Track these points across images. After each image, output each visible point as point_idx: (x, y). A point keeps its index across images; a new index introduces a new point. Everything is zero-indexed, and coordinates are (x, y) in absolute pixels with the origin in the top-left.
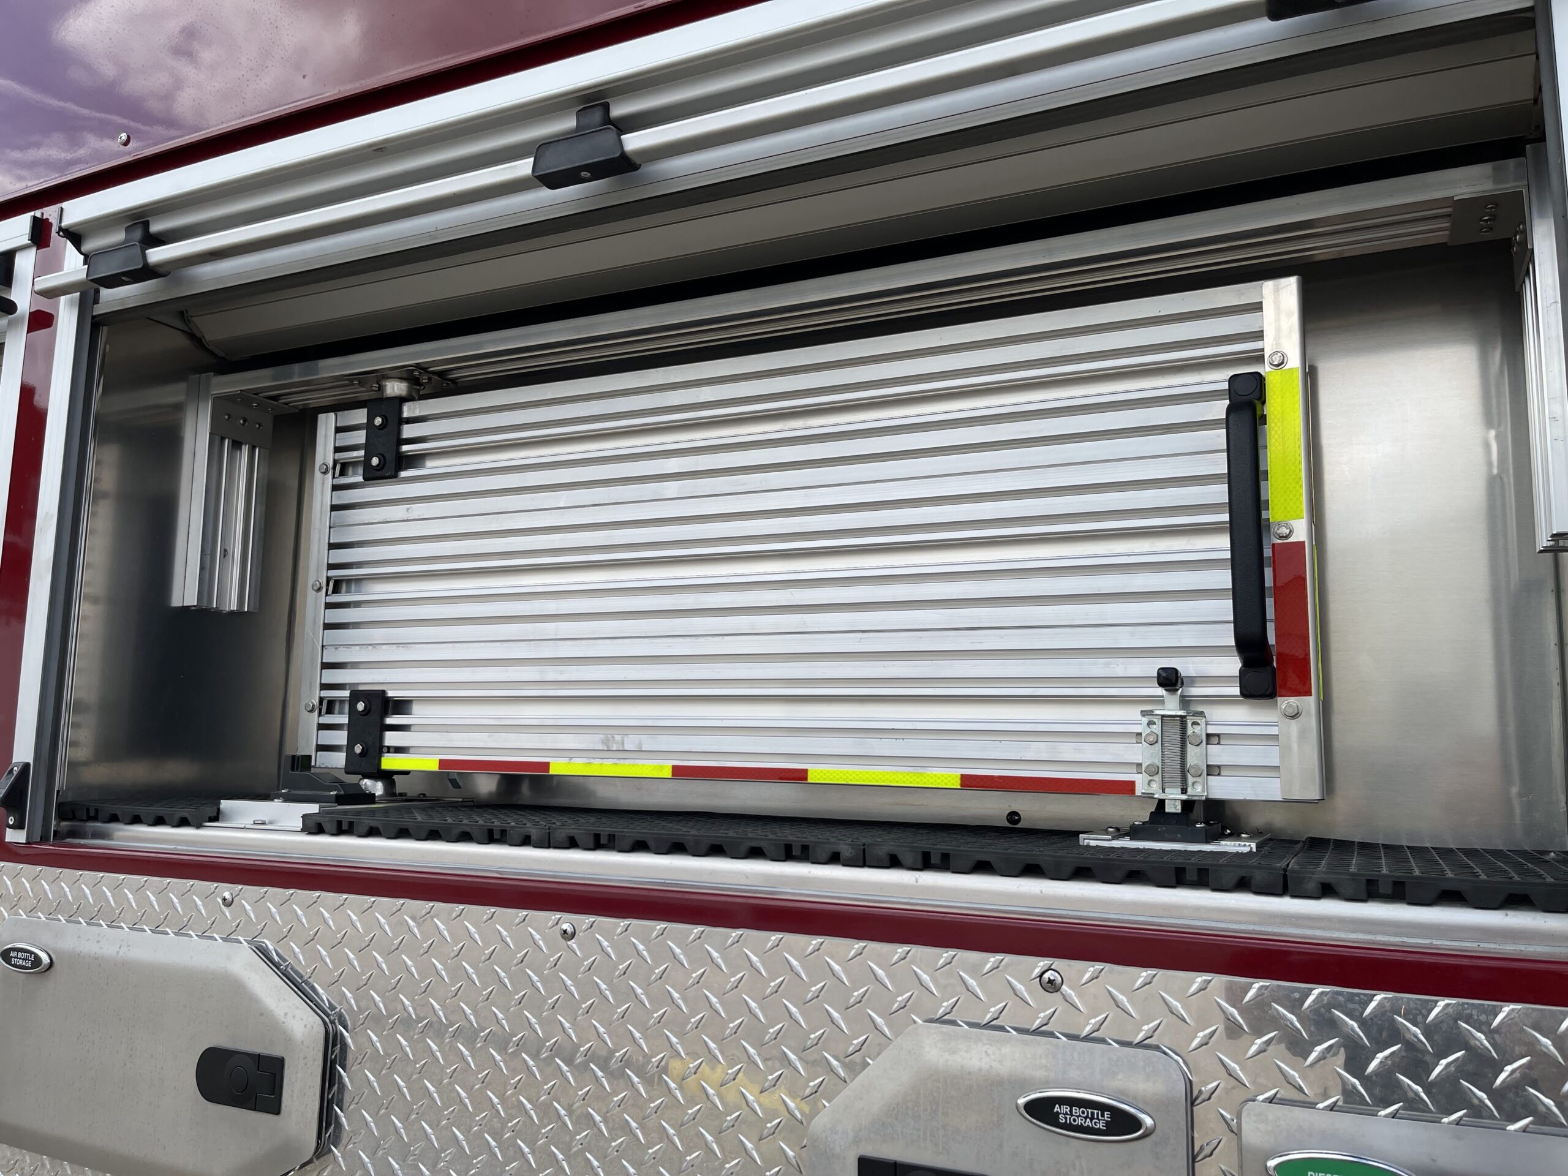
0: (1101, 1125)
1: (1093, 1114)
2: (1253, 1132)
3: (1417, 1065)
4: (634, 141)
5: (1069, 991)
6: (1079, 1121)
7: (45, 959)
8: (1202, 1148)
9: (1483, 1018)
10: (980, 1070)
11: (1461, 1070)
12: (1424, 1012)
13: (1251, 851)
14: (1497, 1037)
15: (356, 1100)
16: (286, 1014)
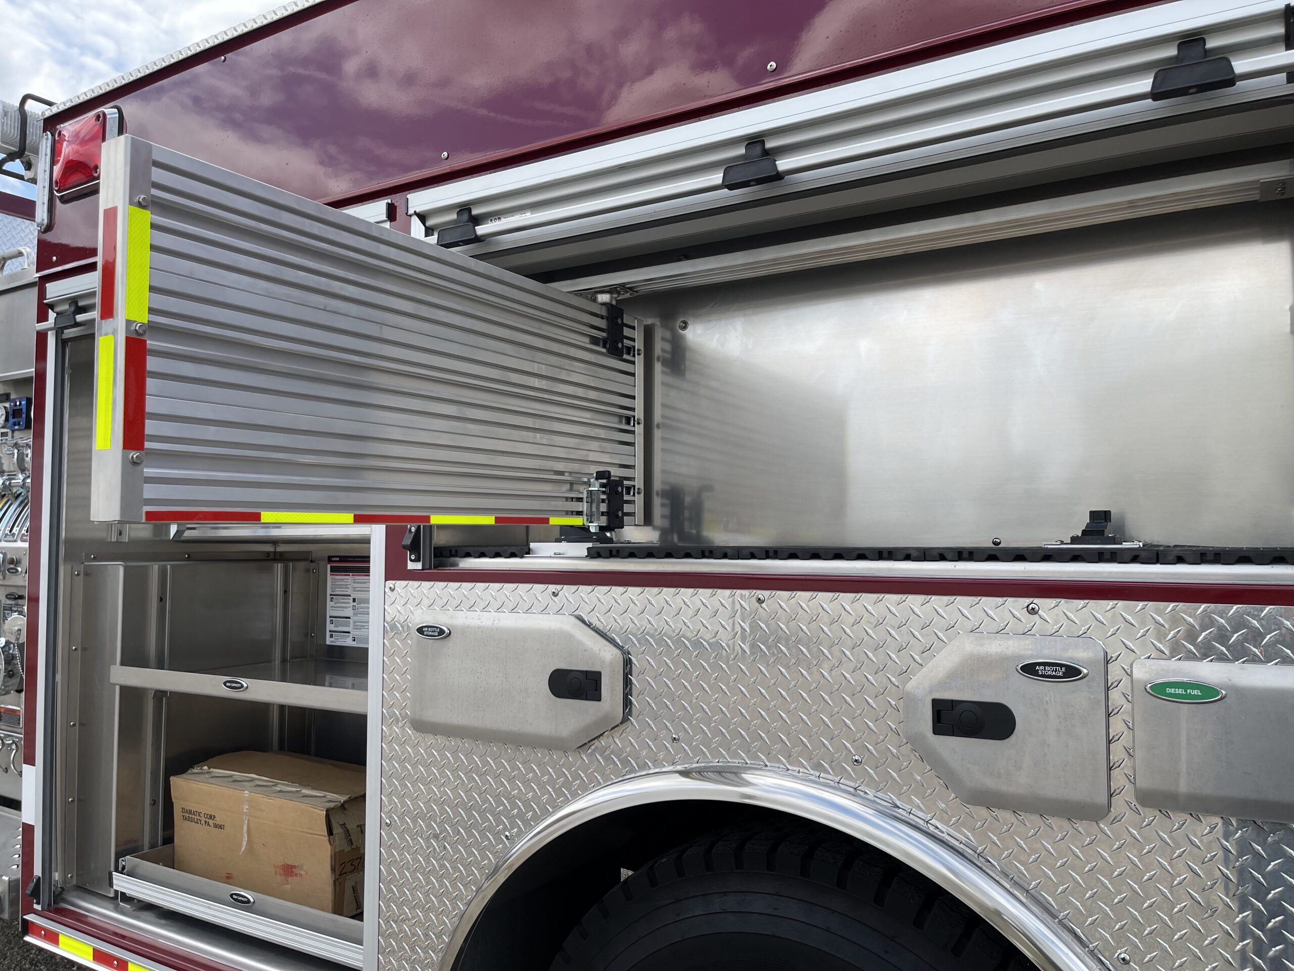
0: (1061, 674)
1: (1056, 669)
2: (1139, 673)
3: (1223, 638)
4: (783, 164)
5: (1043, 613)
6: (1049, 673)
7: (447, 631)
8: (1112, 684)
9: (1256, 613)
10: (996, 653)
11: (1245, 639)
12: (1227, 612)
13: (1140, 547)
14: (1262, 621)
15: (642, 692)
16: (600, 650)
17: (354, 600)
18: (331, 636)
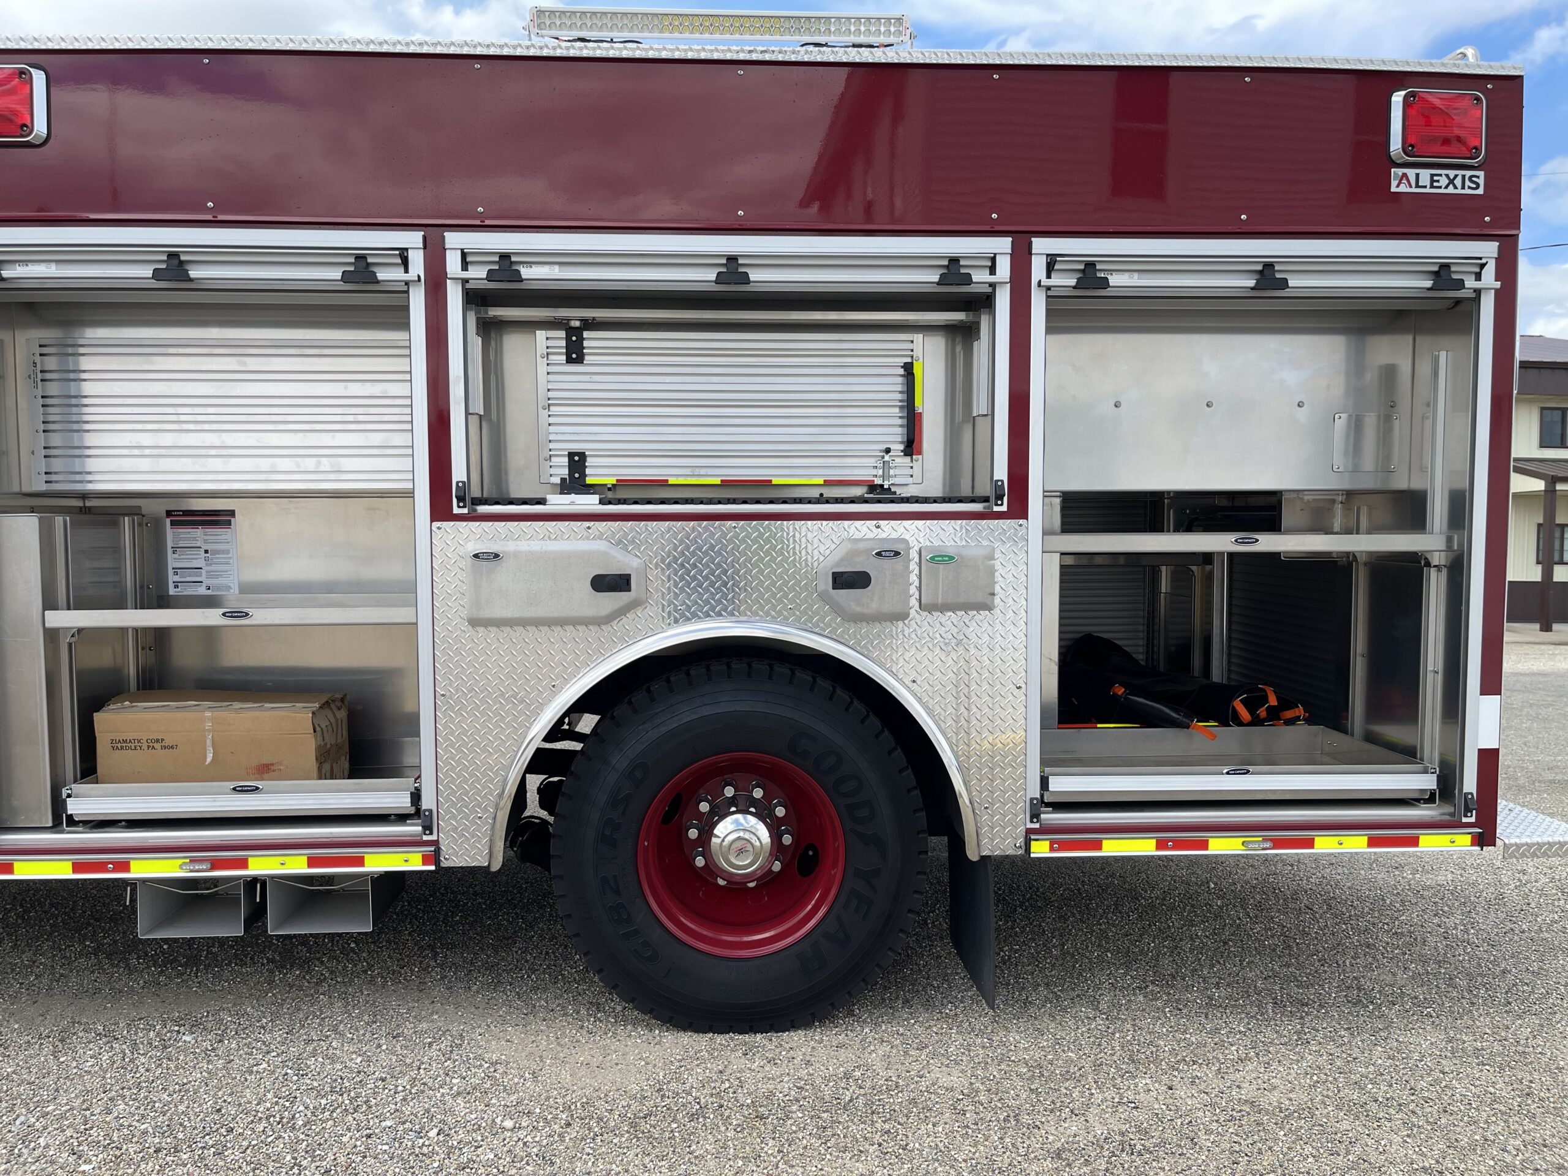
0: (891, 555)
4: (752, 277)
5: (883, 528)
7: (501, 555)
10: (863, 548)
16: (626, 560)
17: (206, 552)
18: (176, 587)
